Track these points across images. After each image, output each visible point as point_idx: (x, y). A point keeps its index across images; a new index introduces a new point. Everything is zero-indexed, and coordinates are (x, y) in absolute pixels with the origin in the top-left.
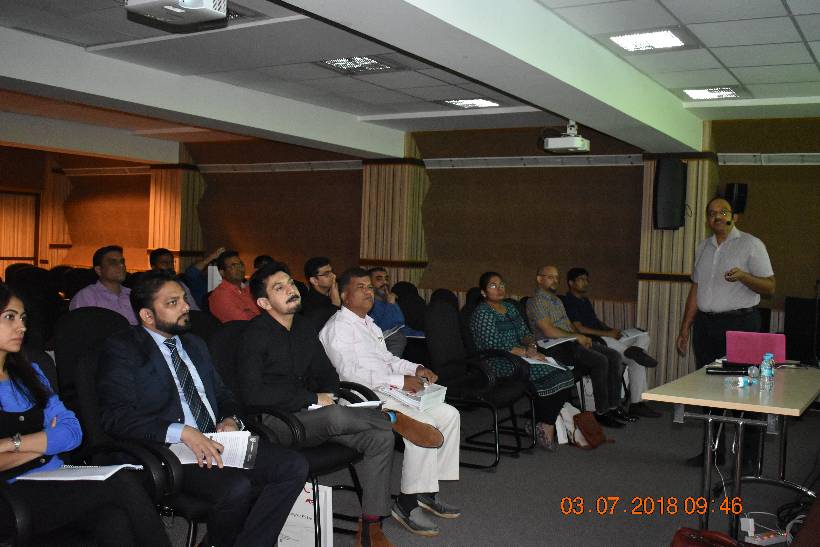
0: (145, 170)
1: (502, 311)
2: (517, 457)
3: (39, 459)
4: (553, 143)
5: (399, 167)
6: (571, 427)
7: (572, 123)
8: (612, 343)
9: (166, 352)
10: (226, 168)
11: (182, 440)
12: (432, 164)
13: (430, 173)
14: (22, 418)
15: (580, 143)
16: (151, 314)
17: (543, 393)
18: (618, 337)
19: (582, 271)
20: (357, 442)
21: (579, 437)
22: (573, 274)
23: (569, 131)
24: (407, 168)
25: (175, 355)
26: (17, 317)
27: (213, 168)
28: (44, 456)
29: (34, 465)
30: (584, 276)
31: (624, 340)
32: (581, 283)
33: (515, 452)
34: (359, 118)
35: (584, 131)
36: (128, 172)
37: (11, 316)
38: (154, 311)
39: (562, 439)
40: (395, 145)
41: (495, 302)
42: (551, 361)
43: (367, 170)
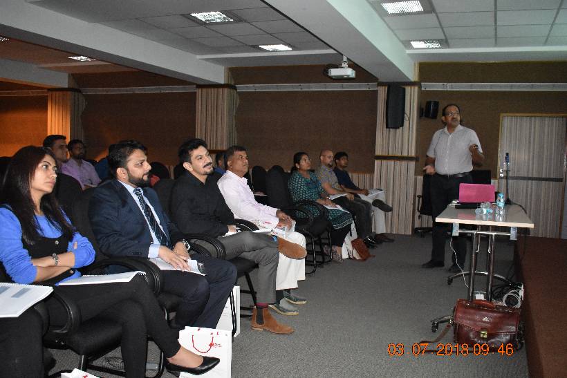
0: (43, 92)
1: (308, 177)
2: (323, 267)
3: (69, 271)
4: (334, 72)
5: (220, 90)
6: (350, 248)
7: (345, 59)
8: (363, 197)
9: (136, 198)
10: (101, 91)
11: (159, 256)
12: (242, 88)
13: (240, 94)
14: (57, 242)
15: (350, 72)
16: (125, 171)
17: (337, 227)
18: (367, 194)
19: (344, 154)
20: (255, 256)
21: (355, 254)
22: (338, 156)
23: (343, 65)
24: (226, 90)
25: (141, 200)
26: (50, 168)
27: (91, 91)
28: (72, 269)
29: (67, 275)
30: (345, 157)
31: (370, 195)
32: (343, 162)
33: (321, 264)
34: (198, 57)
35: (352, 65)
36: (31, 93)
37: (47, 166)
38: (127, 170)
39: (345, 256)
40: (218, 75)
41: (305, 171)
42: (339, 207)
43: (199, 91)
